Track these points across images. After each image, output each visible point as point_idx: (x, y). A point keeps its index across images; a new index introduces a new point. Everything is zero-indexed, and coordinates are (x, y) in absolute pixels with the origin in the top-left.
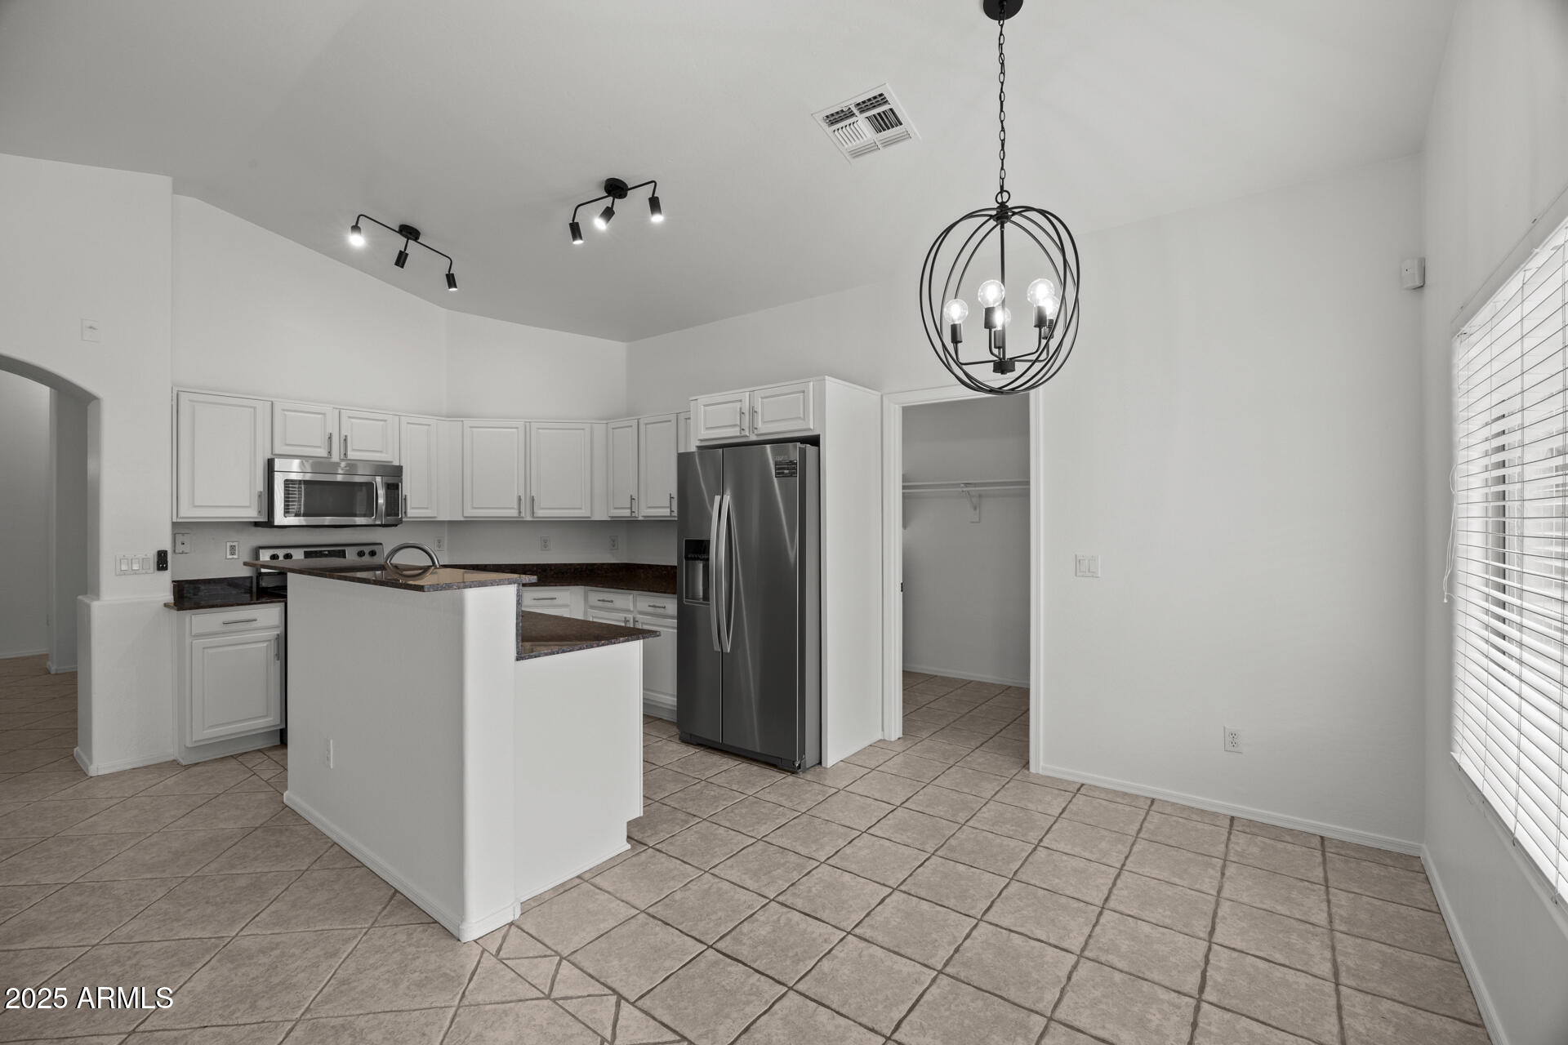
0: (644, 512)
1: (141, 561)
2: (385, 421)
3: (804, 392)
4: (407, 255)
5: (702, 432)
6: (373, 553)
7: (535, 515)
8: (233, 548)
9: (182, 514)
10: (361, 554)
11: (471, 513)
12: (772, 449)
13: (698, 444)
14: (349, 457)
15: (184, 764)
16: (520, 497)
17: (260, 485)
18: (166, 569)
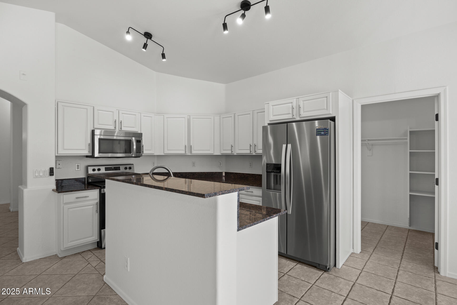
0: (237, 152)
1: (43, 172)
2: (135, 115)
3: (327, 97)
4: (147, 45)
5: (271, 117)
6: (130, 168)
7: (192, 153)
8: (78, 166)
9: (59, 153)
10: (126, 168)
11: (167, 152)
12: (318, 122)
13: (269, 122)
14: (122, 129)
15: (60, 257)
16: (186, 145)
17: (89, 141)
18: (53, 175)
